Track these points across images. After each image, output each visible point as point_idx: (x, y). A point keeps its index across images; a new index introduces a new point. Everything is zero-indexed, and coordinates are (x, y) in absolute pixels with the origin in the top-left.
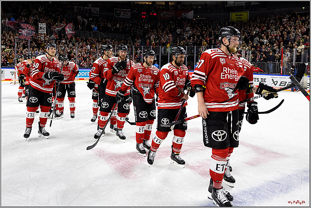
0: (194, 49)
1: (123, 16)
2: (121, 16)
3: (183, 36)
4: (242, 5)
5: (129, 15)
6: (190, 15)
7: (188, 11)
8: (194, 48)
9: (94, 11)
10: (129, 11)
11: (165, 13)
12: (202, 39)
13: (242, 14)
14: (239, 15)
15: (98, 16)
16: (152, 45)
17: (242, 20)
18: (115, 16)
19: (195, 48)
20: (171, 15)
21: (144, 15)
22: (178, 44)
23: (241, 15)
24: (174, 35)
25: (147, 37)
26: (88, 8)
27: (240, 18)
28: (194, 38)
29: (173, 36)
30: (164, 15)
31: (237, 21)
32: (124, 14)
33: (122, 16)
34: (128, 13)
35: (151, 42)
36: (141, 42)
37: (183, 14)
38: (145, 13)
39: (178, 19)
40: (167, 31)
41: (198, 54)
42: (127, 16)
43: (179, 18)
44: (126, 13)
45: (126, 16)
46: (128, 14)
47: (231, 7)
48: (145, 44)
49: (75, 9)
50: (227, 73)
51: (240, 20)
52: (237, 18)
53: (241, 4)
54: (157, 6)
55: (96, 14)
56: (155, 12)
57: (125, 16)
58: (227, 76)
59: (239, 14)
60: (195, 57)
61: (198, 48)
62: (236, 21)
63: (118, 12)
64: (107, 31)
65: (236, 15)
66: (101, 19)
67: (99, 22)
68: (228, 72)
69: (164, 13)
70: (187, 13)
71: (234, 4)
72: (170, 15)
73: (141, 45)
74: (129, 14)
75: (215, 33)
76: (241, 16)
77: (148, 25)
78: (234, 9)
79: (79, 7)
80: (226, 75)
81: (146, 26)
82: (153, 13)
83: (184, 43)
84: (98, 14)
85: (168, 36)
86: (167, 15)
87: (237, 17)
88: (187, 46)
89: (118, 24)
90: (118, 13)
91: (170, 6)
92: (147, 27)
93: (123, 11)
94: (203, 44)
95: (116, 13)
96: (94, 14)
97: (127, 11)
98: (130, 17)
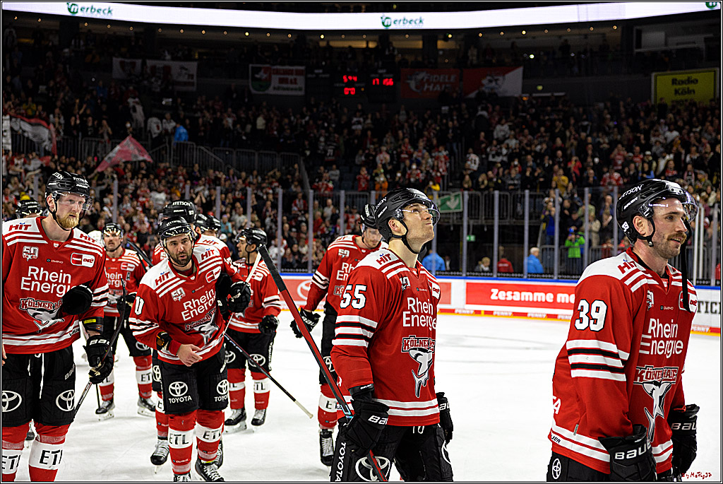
0: (524, 203)
1: (278, 88)
2: (271, 91)
3: (487, 157)
4: (696, 45)
5: (297, 86)
6: (511, 83)
7: (505, 69)
8: (523, 196)
9: (180, 74)
10: (299, 73)
11: (422, 75)
12: (551, 167)
13: (694, 76)
14: (683, 82)
15: (194, 89)
16: (377, 186)
17: (696, 97)
18: (250, 91)
19: (527, 199)
20: (445, 83)
21: (350, 84)
22: (467, 183)
23: (689, 81)
24: (454, 155)
25: (360, 159)
26: (159, 64)
27: (689, 92)
28: (523, 164)
29: (450, 158)
30: (421, 84)
31: (678, 102)
32: (282, 81)
33: (274, 88)
34: (295, 79)
35: (373, 179)
36: (341, 179)
37: (485, 82)
38: (355, 79)
39: (471, 99)
40: (429, 140)
41: (539, 217)
42: (292, 89)
43: (472, 95)
44: (290, 77)
45: (288, 89)
46: (296, 83)
47: (654, 54)
48: (354, 185)
49: (114, 67)
50: (36, 278)
51: (686, 100)
52: (676, 92)
53: (689, 43)
54: (396, 53)
55: (185, 84)
56: (387, 73)
57: (284, 89)
58: (36, 285)
59: (683, 77)
60: (526, 228)
61: (539, 196)
62: (673, 101)
63: (262, 75)
64: (222, 142)
65: (674, 81)
66: (202, 101)
67: (195, 111)
68: (38, 277)
69: (420, 77)
70: (501, 78)
71: (666, 44)
72: (441, 84)
73: (338, 186)
74: (301, 81)
75: (599, 143)
76: (691, 86)
77: (365, 119)
78: (667, 59)
79: (126, 60)
80: (33, 283)
81: (359, 123)
82: (381, 78)
83: (490, 180)
84: (192, 84)
85: (432, 157)
86: (429, 84)
87: (678, 87)
88: (497, 193)
89: (258, 116)
90: (260, 80)
91: (441, 53)
92: (360, 127)
93: (277, 72)
94: (557, 185)
95: (254, 79)
96: (179, 83)
97: (292, 70)
98: (302, 93)
